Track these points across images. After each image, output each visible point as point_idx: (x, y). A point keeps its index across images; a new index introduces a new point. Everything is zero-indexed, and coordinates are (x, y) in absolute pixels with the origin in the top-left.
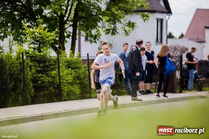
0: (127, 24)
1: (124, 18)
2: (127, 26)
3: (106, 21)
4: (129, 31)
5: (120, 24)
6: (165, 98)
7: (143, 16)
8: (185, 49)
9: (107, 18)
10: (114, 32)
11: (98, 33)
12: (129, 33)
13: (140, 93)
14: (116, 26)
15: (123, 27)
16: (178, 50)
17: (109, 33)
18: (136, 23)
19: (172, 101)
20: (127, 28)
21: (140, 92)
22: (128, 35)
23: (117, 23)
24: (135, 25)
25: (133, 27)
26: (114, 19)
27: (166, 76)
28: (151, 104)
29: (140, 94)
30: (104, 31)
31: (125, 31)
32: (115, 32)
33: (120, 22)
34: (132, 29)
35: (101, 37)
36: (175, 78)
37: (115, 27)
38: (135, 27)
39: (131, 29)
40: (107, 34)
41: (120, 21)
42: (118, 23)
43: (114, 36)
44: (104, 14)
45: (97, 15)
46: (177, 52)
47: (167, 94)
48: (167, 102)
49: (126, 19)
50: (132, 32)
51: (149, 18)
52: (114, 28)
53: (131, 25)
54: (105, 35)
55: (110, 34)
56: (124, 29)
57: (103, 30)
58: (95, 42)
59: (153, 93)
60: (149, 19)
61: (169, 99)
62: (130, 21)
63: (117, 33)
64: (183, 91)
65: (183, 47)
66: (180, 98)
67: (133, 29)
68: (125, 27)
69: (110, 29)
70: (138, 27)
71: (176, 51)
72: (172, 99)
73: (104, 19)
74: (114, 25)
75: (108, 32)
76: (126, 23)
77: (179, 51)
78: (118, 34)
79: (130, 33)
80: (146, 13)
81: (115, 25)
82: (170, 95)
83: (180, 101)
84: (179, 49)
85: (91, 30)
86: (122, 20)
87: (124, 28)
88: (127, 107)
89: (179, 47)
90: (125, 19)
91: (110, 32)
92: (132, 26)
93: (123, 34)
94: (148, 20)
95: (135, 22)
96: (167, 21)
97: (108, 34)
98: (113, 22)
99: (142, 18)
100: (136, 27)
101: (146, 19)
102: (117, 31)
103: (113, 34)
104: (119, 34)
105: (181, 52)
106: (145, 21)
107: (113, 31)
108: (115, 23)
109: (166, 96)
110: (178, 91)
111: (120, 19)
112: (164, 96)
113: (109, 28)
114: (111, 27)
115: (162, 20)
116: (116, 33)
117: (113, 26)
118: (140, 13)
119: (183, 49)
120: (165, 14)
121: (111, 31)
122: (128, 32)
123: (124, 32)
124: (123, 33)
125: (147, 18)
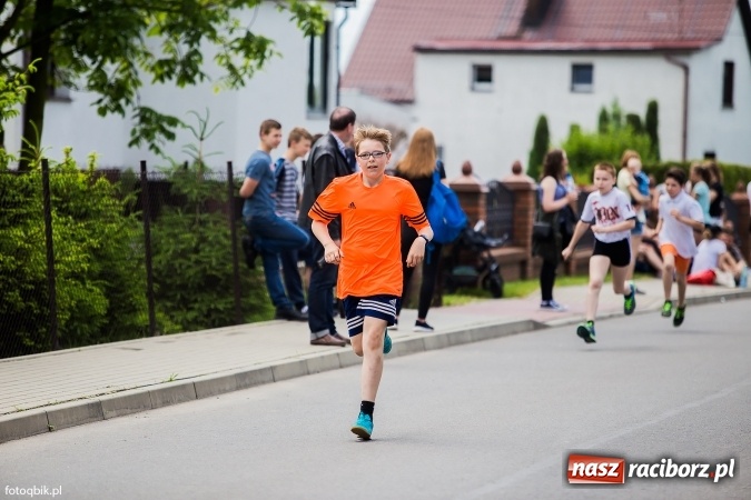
0: (237, 45)
1: (226, 20)
2: (238, 50)
3: (161, 31)
4: (245, 68)
5: (212, 40)
7: (301, 15)
9: (164, 19)
10: (188, 71)
11: (130, 75)
12: (245, 78)
14: (202, 50)
15: (223, 52)
17: (170, 78)
18: (271, 42)
20: (239, 60)
22: (241, 85)
23: (202, 39)
24: (269, 47)
25: (263, 57)
27: (431, 248)
30: (153, 69)
31: (231, 67)
32: (195, 73)
33: (214, 36)
34: (258, 61)
35: (140, 91)
37: (196, 52)
38: (267, 53)
39: (254, 63)
40: (161, 78)
41: (213, 30)
42: (208, 39)
43: (188, 86)
45: (125, 4)
49: (237, 23)
50: (258, 73)
52: (189, 56)
53: (253, 46)
54: (154, 82)
55: (175, 78)
56: (224, 61)
57: (146, 63)
58: (119, 109)
62: (249, 34)
63: (202, 75)
67: (260, 64)
68: (231, 53)
69: (174, 62)
70: (280, 54)
73: (152, 23)
74: (191, 45)
75: (164, 70)
76: (237, 40)
78: (205, 78)
79: (250, 76)
80: (312, 4)
81: (195, 46)
85: (102, 63)
86: (220, 28)
87: (228, 57)
90: (232, 25)
91: (173, 71)
92: (258, 51)
93: (222, 82)
94: (319, 31)
95: (268, 37)
97: (166, 80)
98: (188, 34)
99: (297, 20)
100: (271, 54)
101: (312, 27)
102: (201, 68)
103: (186, 78)
104: (209, 79)
107: (184, 70)
108: (195, 38)
109: (425, 326)
111: (212, 24)
112: (417, 323)
113: (169, 56)
114: (177, 52)
116: (197, 78)
117: (184, 49)
121: (178, 69)
122: (241, 72)
123: (227, 72)
124: (222, 78)
125: (315, 23)
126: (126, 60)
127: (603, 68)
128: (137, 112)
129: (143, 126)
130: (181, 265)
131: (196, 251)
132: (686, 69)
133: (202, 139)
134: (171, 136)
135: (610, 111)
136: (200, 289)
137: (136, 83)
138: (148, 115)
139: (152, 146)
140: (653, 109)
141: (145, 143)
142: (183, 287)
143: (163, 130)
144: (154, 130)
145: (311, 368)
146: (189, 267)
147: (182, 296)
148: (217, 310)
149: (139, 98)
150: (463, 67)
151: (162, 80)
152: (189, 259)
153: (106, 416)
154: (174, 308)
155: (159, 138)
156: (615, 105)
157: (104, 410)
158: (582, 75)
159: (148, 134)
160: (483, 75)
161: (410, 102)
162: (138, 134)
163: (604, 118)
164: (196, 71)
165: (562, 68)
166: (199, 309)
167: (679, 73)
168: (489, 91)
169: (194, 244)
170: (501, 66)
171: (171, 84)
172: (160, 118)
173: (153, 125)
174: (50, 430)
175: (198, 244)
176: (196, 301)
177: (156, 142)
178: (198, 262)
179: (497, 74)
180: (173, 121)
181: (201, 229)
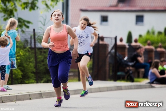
10: (33, 6)
31: (47, 5)
34: (56, 2)
50: (55, 6)
55: (28, 8)
56: (44, 3)
63: (37, 7)
69: (28, 3)
79: (53, 7)
103: (32, 8)
104: (40, 8)
107: (31, 6)
122: (50, 6)
123: (45, 6)
126: (13, 2)
127: (147, 17)
128: (17, 19)
129: (19, 24)
131: (43, 61)
133: (44, 25)
134: (28, 27)
136: (45, 73)
137: (16, 10)
138: (20, 20)
139: (22, 30)
143: (25, 25)
146: (41, 66)
149: (17, 15)
150: (98, 17)
151: (24, 9)
153: (43, 97)
155: (24, 28)
157: (43, 95)
159: (20, 26)
163: (148, 33)
168: (107, 25)
169: (42, 59)
171: (27, 10)
172: (24, 21)
173: (22, 23)
174: (30, 99)
175: (44, 59)
178: (44, 65)
179: (109, 19)
180: (29, 22)
181: (45, 55)
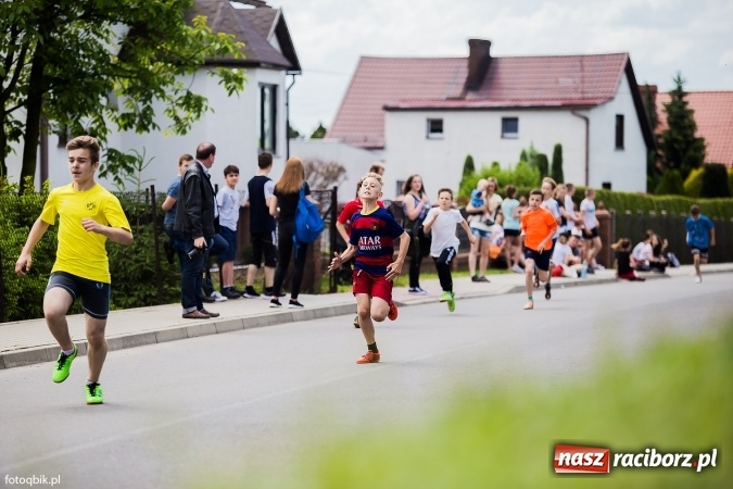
0: (181, 102)
1: (172, 83)
2: (181, 105)
3: (124, 93)
4: (187, 119)
5: (161, 99)
6: (295, 309)
7: (228, 79)
8: (336, 170)
9: (126, 83)
10: (144, 122)
12: (187, 128)
13: (223, 294)
14: (153, 106)
15: (171, 108)
16: (317, 173)
17: (131, 127)
18: (206, 100)
19: (315, 317)
20: (182, 113)
21: (224, 292)
22: (184, 132)
23: (154, 98)
24: (205, 103)
25: (199, 110)
26: (145, 86)
27: (298, 247)
28: (258, 325)
29: (225, 298)
30: (117, 120)
31: (177, 119)
32: (149, 124)
33: (163, 96)
34: (197, 114)
35: (108, 136)
36: (316, 254)
37: (149, 108)
38: (203, 108)
39: (193, 115)
40: (123, 127)
41: (162, 91)
42: (158, 98)
43: (145, 133)
44: (115, 71)
45: (96, 73)
46: (315, 178)
47: (301, 298)
48: (301, 320)
49: (180, 86)
50: (196, 124)
51: (244, 84)
52: (144, 111)
53: (192, 102)
54: (119, 131)
55: (135, 127)
56: (172, 114)
57: (113, 117)
59: (258, 295)
60: (242, 88)
61: (305, 311)
62: (189, 93)
63: (154, 126)
64: (339, 288)
65: (331, 163)
66: (335, 307)
67: (198, 116)
68: (177, 108)
69: (134, 115)
70: (213, 110)
71: (313, 174)
72: (314, 310)
73: (117, 86)
74: (145, 103)
75: (127, 121)
76: (180, 98)
77: (322, 174)
78: (156, 127)
79: (190, 126)
80: (235, 71)
81: (148, 103)
82: (308, 301)
83: (336, 315)
84: (320, 170)
85: (79, 117)
86: (168, 89)
87: (174, 111)
88: (193, 337)
89: (321, 163)
90: (177, 87)
91: (133, 122)
92: (196, 106)
93: (170, 129)
94: (240, 91)
95: (203, 95)
96: (287, 92)
97: (129, 128)
98: (142, 94)
99: (224, 83)
100: (206, 109)
101: (234, 88)
102: (154, 120)
103: (143, 127)
104: (159, 128)
105: (326, 179)
106: (230, 94)
107: (141, 120)
108: (149, 97)
109: (297, 304)
110: (326, 287)
111: (161, 87)
112: (291, 302)
113: (132, 111)
114: (136, 108)
115: (274, 88)
116: (150, 127)
117: (141, 107)
118: (218, 70)
119: (331, 169)
120: (283, 72)
121: (137, 120)
122: (184, 122)
123: (174, 122)
124: (170, 127)
125: (237, 85)
126: (96, 114)
127: (526, 121)
128: (106, 152)
129: (110, 162)
130: (124, 263)
131: (137, 252)
132: (587, 120)
133: (140, 170)
134: (130, 170)
135: (528, 151)
136: (139, 280)
137: (105, 130)
138: (113, 154)
139: (116, 178)
140: (558, 151)
141: (110, 176)
142: (126, 279)
143: (125, 166)
144: (118, 166)
145: (190, 334)
146: (131, 264)
147: (126, 286)
148: (150, 296)
150: (420, 121)
151: (126, 129)
152: (131, 259)
154: (120, 295)
155: (122, 172)
156: (532, 148)
158: (510, 126)
159: (112, 169)
160: (436, 127)
161: (382, 148)
162: (105, 169)
163: (524, 156)
164: (149, 122)
165: (495, 120)
166: (139, 296)
167: (583, 123)
168: (441, 139)
169: (133, 247)
170: (449, 119)
171: (132, 131)
172: (123, 157)
173: (118, 162)
176: (136, 290)
177: (119, 175)
178: (137, 261)
179: (446, 126)
180: (132, 159)
181: (140, 237)
